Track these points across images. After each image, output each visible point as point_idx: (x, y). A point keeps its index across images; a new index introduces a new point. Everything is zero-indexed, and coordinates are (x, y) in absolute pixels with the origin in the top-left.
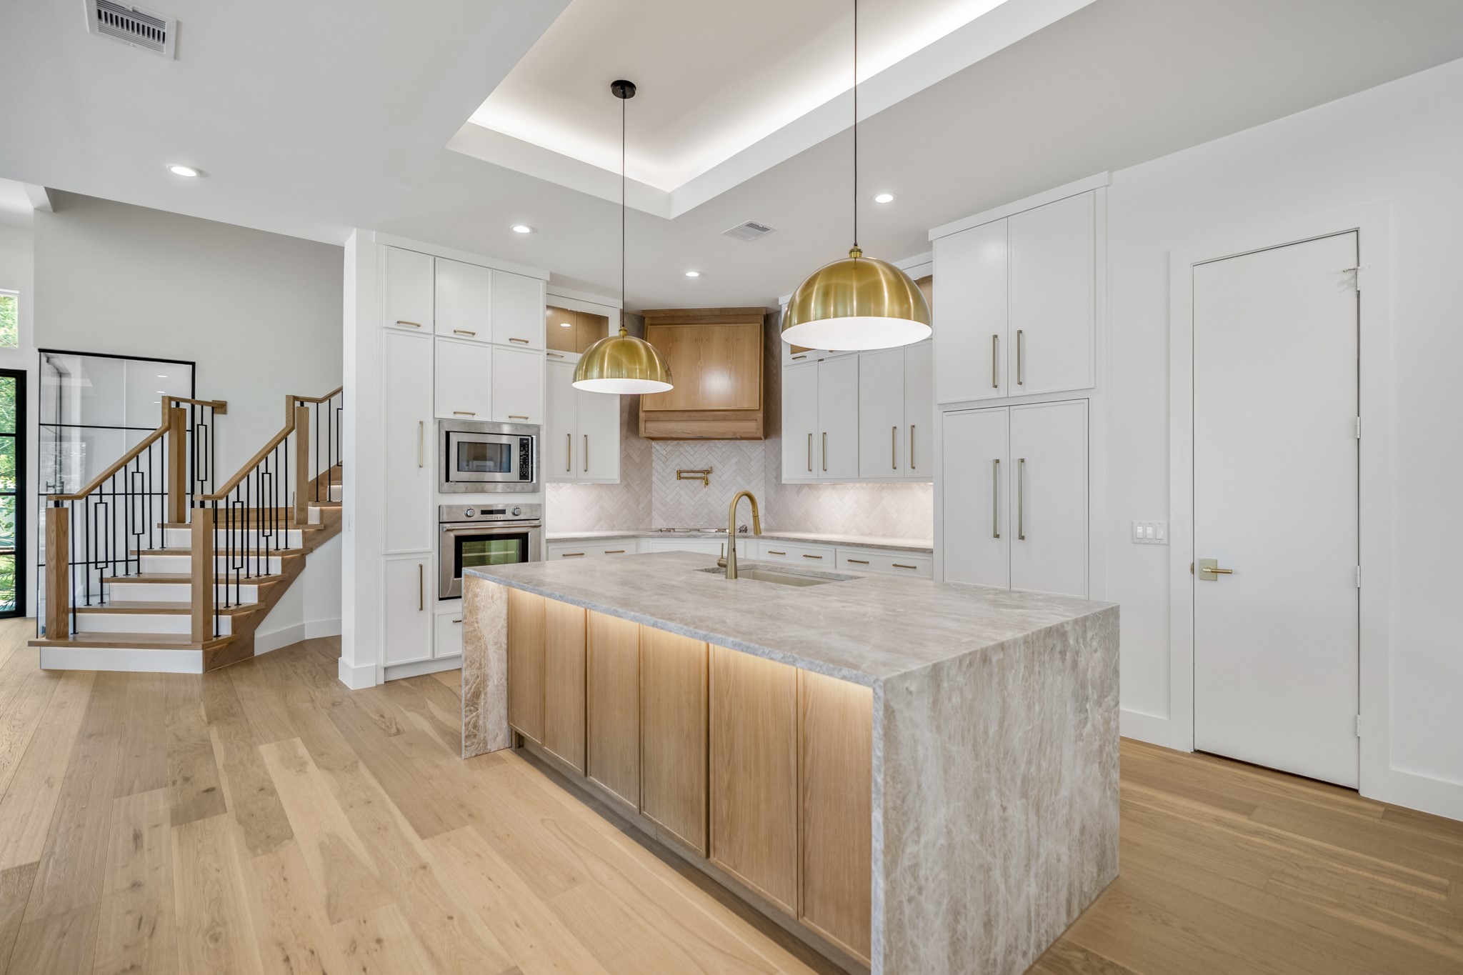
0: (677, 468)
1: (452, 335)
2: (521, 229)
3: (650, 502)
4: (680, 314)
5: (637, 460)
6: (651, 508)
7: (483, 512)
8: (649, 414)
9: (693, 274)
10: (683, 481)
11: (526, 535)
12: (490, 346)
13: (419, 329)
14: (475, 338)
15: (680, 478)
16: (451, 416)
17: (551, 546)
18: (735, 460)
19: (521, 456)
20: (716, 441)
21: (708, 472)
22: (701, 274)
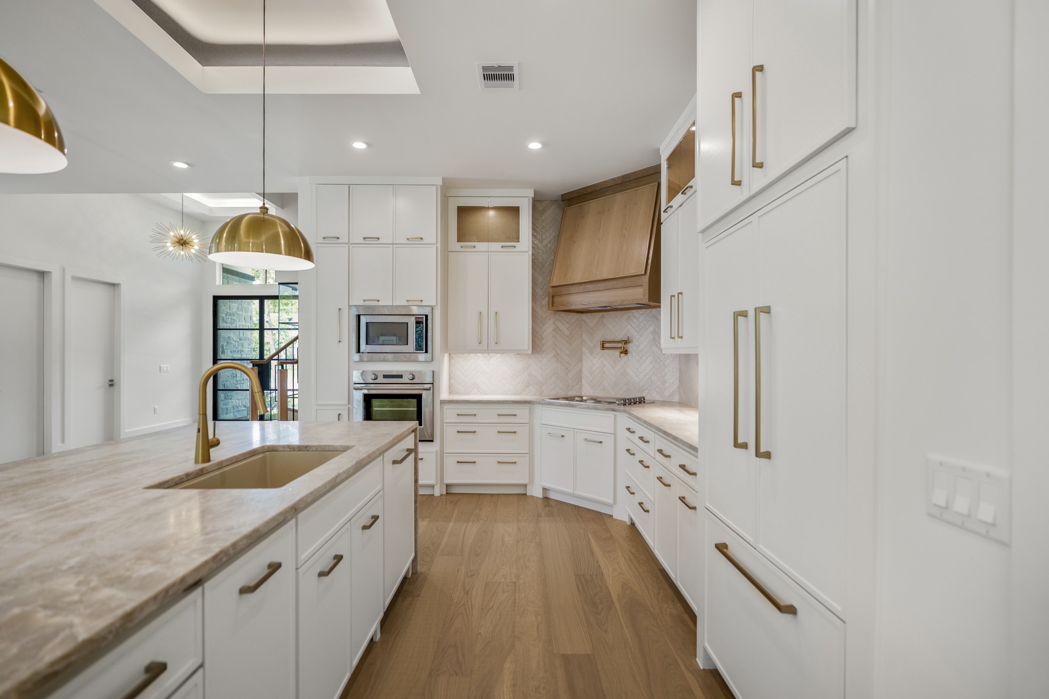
0: (602, 340)
1: (362, 241)
2: (359, 145)
3: (580, 371)
4: (589, 191)
5: (567, 332)
6: (581, 377)
7: (385, 376)
8: (555, 289)
9: (535, 146)
10: (606, 351)
11: (421, 395)
12: (391, 246)
13: (339, 241)
14: (380, 241)
15: (603, 348)
16: (362, 303)
17: (446, 407)
18: (651, 329)
19: (416, 332)
20: (634, 311)
21: (626, 342)
22: (543, 144)
